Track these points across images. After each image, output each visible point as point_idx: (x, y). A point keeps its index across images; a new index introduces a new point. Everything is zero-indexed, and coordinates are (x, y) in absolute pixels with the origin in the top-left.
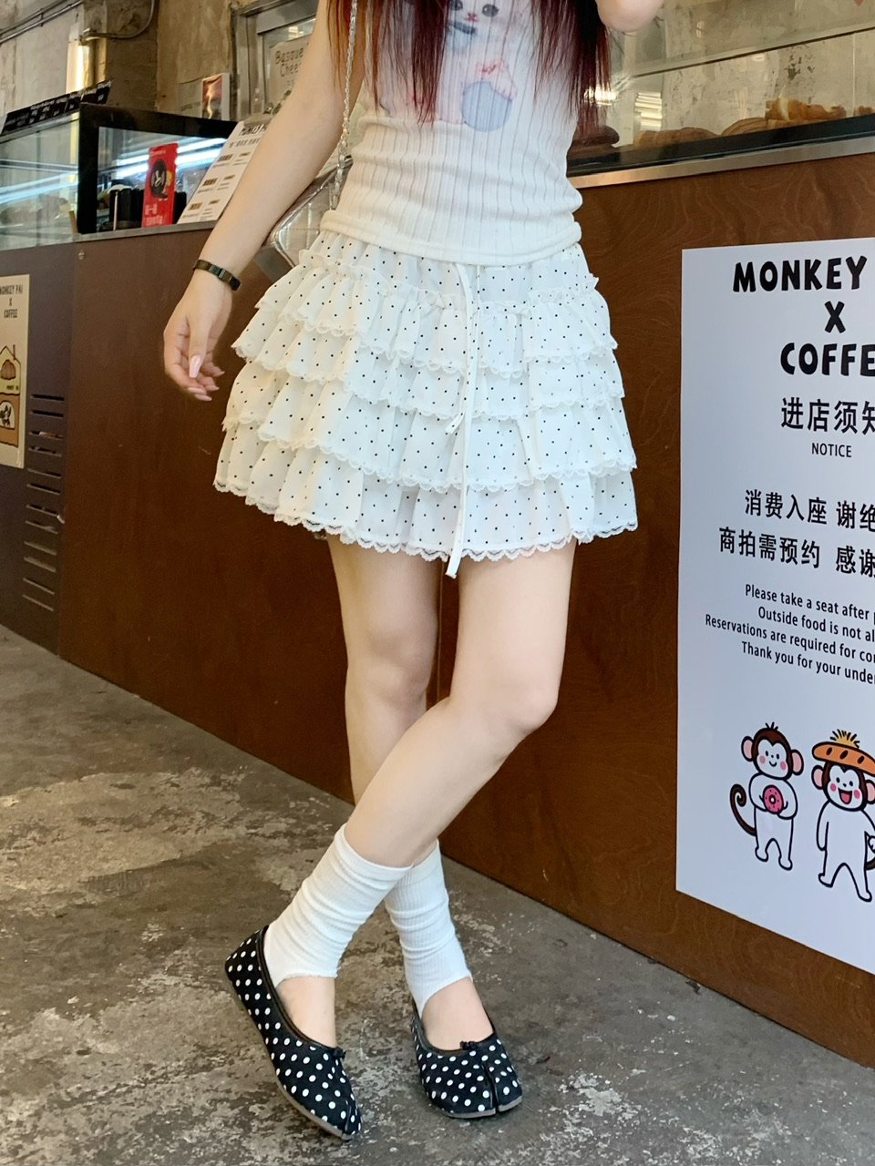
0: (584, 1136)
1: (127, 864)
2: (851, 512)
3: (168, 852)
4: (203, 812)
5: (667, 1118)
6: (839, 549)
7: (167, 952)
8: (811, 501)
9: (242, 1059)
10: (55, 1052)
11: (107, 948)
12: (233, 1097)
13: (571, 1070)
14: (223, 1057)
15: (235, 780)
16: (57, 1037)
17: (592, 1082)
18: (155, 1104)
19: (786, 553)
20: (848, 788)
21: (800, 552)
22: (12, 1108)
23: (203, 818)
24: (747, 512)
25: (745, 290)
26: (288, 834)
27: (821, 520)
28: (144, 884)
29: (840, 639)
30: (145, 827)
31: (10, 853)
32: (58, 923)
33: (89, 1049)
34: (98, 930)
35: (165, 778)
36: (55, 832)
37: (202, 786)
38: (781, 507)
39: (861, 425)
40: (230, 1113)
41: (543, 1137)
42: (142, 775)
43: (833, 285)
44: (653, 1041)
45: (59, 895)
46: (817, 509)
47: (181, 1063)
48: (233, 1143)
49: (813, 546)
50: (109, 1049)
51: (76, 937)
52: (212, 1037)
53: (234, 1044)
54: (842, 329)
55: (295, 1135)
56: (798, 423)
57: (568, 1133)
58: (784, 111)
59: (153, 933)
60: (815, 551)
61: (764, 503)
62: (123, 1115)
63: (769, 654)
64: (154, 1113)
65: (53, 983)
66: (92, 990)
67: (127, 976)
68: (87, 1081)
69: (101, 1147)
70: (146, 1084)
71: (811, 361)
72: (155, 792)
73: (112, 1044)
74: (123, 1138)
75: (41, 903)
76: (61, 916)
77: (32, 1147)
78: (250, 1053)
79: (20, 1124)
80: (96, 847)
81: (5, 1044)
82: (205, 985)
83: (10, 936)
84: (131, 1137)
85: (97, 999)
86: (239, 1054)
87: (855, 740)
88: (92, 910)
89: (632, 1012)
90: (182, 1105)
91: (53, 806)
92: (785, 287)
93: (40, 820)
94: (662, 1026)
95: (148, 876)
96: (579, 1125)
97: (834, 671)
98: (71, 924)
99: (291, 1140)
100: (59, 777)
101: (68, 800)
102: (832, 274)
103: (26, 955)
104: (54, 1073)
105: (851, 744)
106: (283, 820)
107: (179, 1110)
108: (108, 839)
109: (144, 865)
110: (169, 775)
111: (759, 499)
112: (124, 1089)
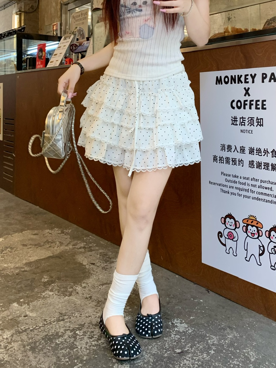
0: (177, 338)
1: (37, 258)
2: (253, 150)
3: (49, 254)
4: (59, 242)
5: (202, 332)
6: (249, 161)
7: (50, 285)
8: (241, 147)
9: (73, 317)
10: (17, 316)
11: (32, 284)
12: (71, 329)
13: (172, 318)
14: (68, 316)
15: (68, 232)
16: (17, 311)
17: (179, 321)
18: (47, 331)
19: (233, 163)
20: (254, 232)
21: (237, 162)
22: (4, 334)
23: (59, 243)
24: (221, 150)
25: (219, 84)
26: (84, 248)
27: (244, 152)
28: (42, 264)
29: (250, 188)
30: (42, 246)
31: (2, 255)
32: (17, 276)
33: (27, 315)
34: (29, 278)
35: (47, 231)
36: (15, 248)
37: (58, 234)
38: (231, 149)
39: (256, 124)
40: (70, 334)
41: (165, 339)
42: (41, 231)
43: (246, 82)
44: (196, 308)
45: (17, 268)
46: (243, 150)
47: (55, 319)
48: (71, 343)
49: (241, 160)
50: (33, 315)
51: (22, 281)
52: (64, 310)
53: (71, 312)
54: (249, 95)
55: (90, 340)
56: (236, 123)
57: (172, 337)
58: (230, 30)
59: (45, 279)
60: (242, 162)
61: (226, 148)
62: (38, 335)
63: (229, 193)
64: (47, 334)
65: (16, 295)
66: (27, 297)
67: (38, 292)
68: (27, 325)
69: (32, 345)
70: (45, 325)
71: (240, 105)
72: (45, 236)
73: (34, 313)
74: (38, 342)
75: (11, 270)
76: (17, 274)
77: (11, 346)
78: (76, 315)
79: (7, 339)
80: (27, 253)
81: (2, 314)
82: (61, 295)
83: (2, 281)
84: (41, 342)
85: (29, 299)
86: (72, 316)
87: (255, 218)
88: (27, 272)
89: (190, 299)
90: (56, 332)
91: (14, 241)
92: (231, 83)
93: (10, 245)
94: (199, 303)
95: (43, 262)
96: (175, 335)
97: (249, 197)
98: (21, 277)
99: (89, 342)
100: (16, 232)
101: (18, 239)
102: (246, 79)
103: (8, 286)
104: (17, 323)
105: (254, 219)
106: (82, 243)
107: (55, 333)
108: (31, 250)
109: (42, 258)
110: (48, 231)
111: (225, 147)
112: (38, 327)
